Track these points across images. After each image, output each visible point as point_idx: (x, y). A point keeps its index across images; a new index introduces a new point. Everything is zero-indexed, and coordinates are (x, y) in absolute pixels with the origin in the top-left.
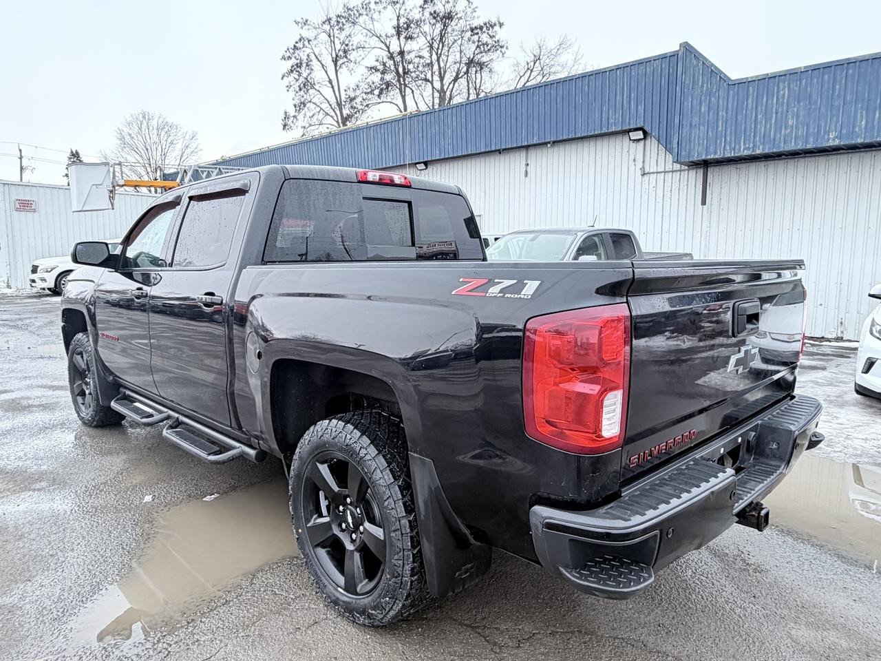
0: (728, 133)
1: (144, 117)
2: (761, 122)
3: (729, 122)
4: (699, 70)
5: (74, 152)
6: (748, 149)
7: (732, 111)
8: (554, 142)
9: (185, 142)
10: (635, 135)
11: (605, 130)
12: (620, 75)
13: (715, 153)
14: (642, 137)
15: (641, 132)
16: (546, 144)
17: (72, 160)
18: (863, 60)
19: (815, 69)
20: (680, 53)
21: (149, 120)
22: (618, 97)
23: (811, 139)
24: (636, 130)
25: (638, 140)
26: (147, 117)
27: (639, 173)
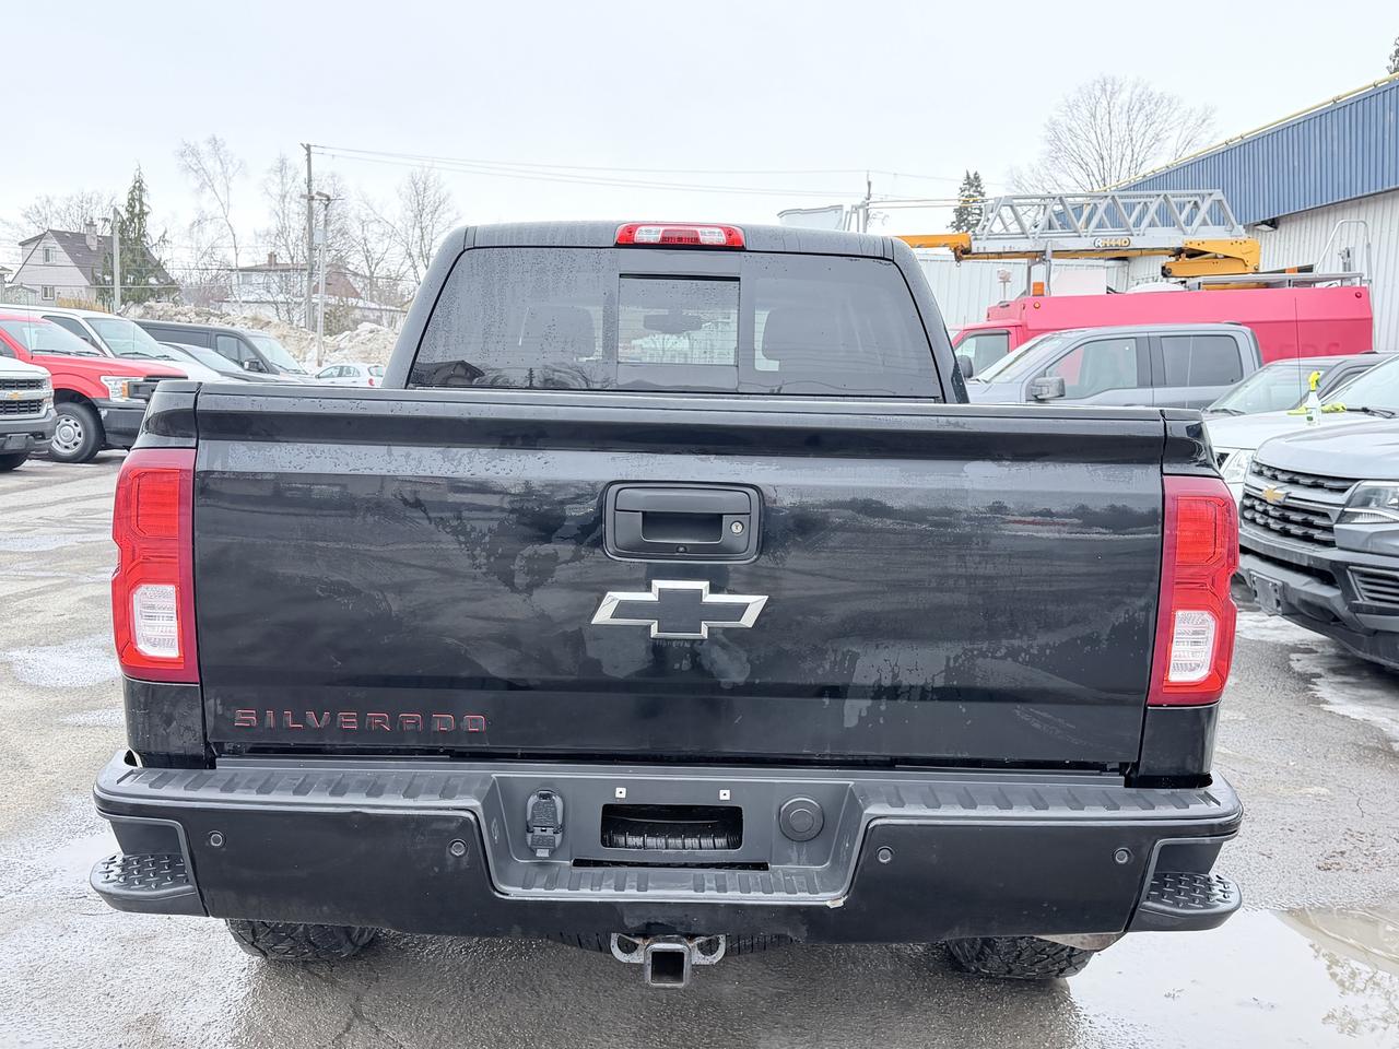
1: (1104, 90)
5: (972, 176)
9: (1185, 133)
17: (967, 193)
21: (1113, 93)
26: (1109, 87)
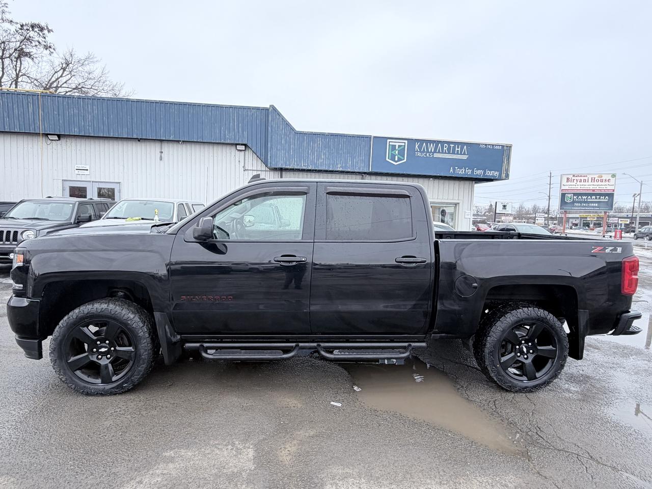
0: (296, 156)
2: (310, 154)
3: (296, 151)
4: (280, 121)
6: (305, 166)
7: (297, 146)
8: (183, 141)
10: (239, 147)
11: (222, 141)
12: (232, 112)
13: (290, 165)
14: (244, 149)
15: (244, 146)
16: (178, 141)
18: (353, 136)
19: (332, 135)
20: (270, 110)
22: (231, 124)
23: (331, 166)
24: (242, 145)
25: (241, 150)
27: (242, 169)
